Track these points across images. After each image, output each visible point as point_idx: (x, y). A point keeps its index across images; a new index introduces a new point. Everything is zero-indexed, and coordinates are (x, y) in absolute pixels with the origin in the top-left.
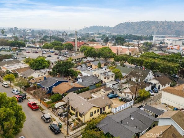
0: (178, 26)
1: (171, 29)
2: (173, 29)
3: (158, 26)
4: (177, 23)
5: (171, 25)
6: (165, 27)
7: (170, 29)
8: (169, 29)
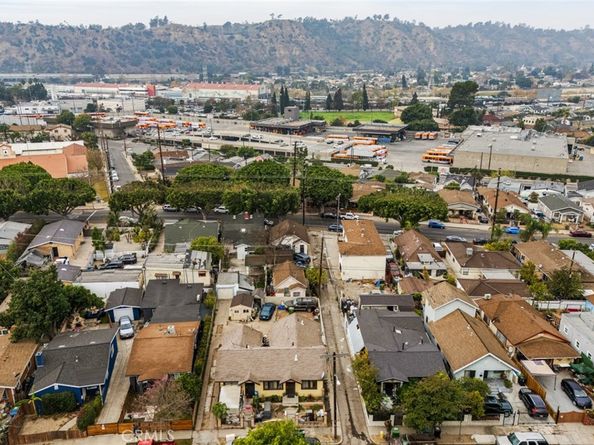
0: (85, 42)
1: (67, 53)
2: (72, 51)
3: (20, 42)
4: (77, 33)
5: (64, 41)
6: (46, 46)
7: (63, 51)
8: (60, 54)
